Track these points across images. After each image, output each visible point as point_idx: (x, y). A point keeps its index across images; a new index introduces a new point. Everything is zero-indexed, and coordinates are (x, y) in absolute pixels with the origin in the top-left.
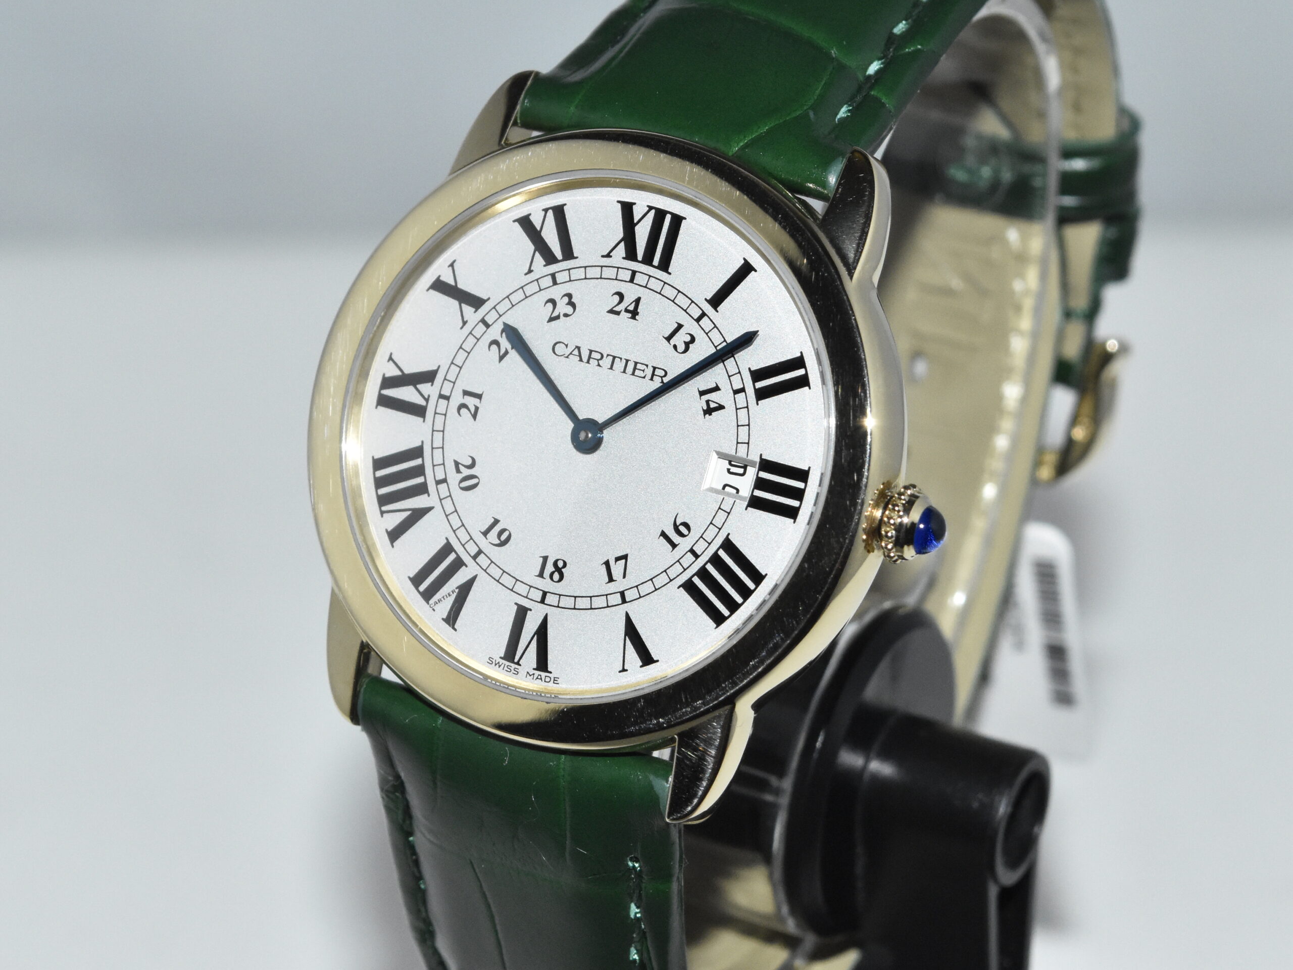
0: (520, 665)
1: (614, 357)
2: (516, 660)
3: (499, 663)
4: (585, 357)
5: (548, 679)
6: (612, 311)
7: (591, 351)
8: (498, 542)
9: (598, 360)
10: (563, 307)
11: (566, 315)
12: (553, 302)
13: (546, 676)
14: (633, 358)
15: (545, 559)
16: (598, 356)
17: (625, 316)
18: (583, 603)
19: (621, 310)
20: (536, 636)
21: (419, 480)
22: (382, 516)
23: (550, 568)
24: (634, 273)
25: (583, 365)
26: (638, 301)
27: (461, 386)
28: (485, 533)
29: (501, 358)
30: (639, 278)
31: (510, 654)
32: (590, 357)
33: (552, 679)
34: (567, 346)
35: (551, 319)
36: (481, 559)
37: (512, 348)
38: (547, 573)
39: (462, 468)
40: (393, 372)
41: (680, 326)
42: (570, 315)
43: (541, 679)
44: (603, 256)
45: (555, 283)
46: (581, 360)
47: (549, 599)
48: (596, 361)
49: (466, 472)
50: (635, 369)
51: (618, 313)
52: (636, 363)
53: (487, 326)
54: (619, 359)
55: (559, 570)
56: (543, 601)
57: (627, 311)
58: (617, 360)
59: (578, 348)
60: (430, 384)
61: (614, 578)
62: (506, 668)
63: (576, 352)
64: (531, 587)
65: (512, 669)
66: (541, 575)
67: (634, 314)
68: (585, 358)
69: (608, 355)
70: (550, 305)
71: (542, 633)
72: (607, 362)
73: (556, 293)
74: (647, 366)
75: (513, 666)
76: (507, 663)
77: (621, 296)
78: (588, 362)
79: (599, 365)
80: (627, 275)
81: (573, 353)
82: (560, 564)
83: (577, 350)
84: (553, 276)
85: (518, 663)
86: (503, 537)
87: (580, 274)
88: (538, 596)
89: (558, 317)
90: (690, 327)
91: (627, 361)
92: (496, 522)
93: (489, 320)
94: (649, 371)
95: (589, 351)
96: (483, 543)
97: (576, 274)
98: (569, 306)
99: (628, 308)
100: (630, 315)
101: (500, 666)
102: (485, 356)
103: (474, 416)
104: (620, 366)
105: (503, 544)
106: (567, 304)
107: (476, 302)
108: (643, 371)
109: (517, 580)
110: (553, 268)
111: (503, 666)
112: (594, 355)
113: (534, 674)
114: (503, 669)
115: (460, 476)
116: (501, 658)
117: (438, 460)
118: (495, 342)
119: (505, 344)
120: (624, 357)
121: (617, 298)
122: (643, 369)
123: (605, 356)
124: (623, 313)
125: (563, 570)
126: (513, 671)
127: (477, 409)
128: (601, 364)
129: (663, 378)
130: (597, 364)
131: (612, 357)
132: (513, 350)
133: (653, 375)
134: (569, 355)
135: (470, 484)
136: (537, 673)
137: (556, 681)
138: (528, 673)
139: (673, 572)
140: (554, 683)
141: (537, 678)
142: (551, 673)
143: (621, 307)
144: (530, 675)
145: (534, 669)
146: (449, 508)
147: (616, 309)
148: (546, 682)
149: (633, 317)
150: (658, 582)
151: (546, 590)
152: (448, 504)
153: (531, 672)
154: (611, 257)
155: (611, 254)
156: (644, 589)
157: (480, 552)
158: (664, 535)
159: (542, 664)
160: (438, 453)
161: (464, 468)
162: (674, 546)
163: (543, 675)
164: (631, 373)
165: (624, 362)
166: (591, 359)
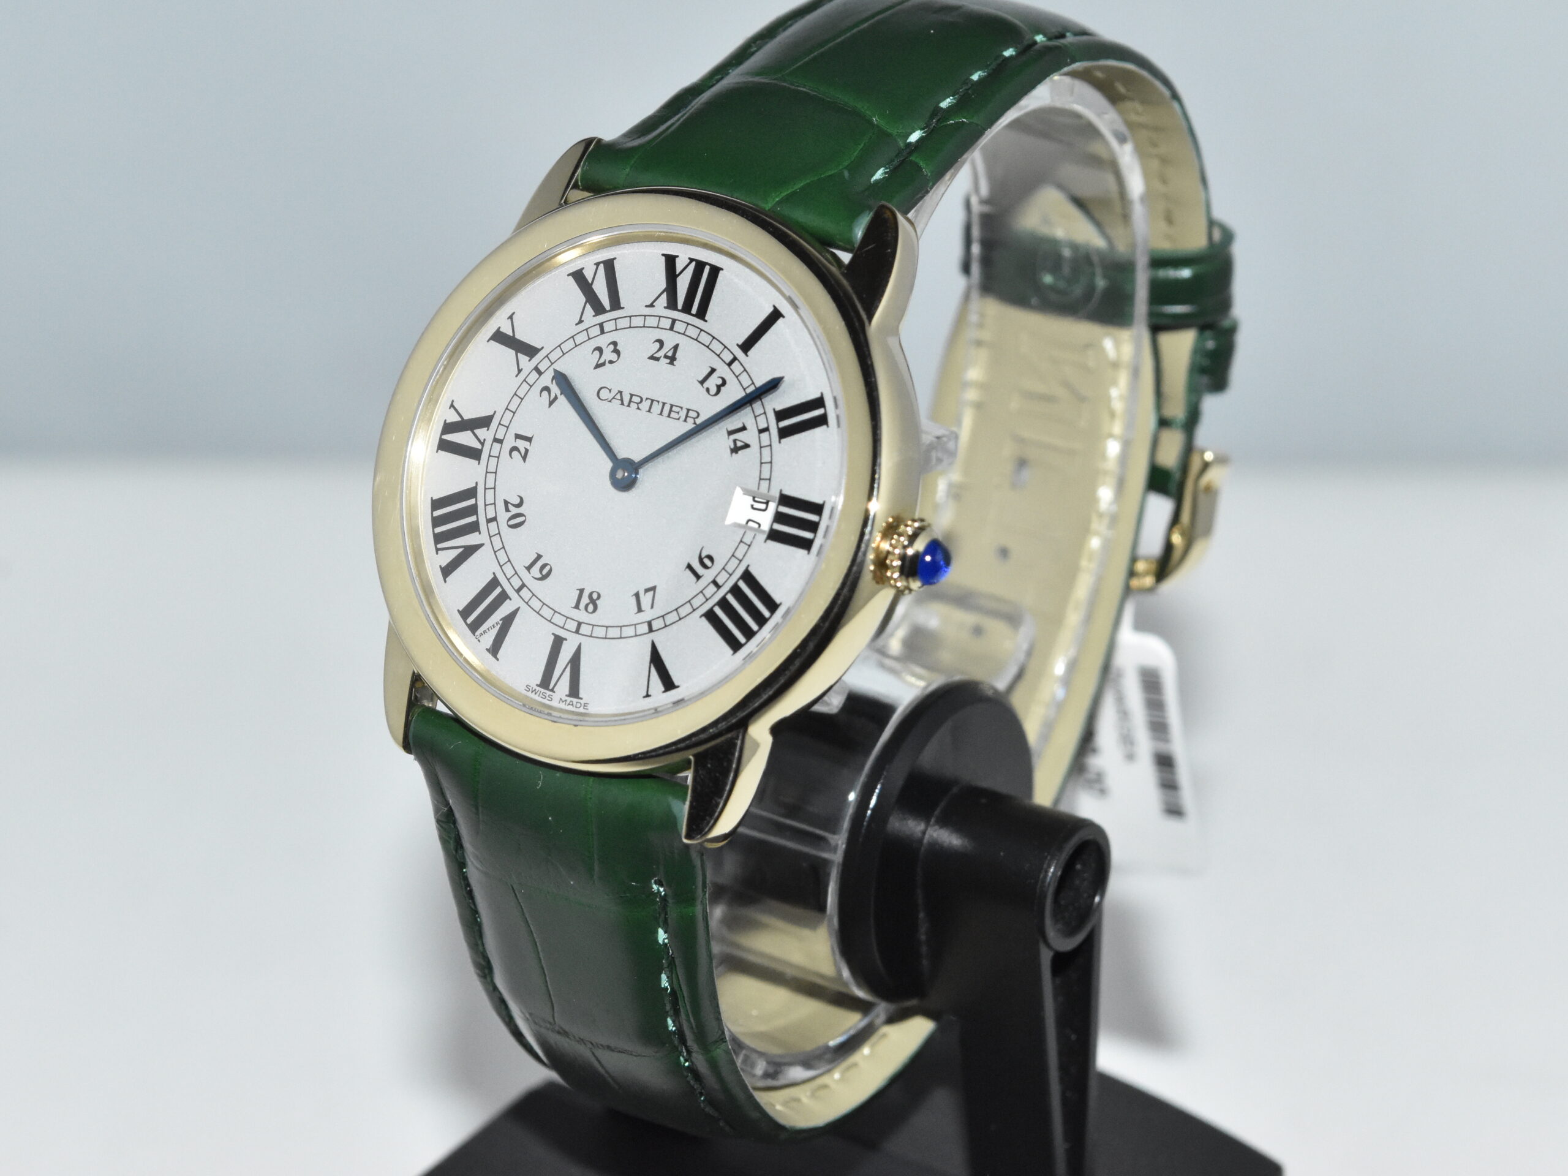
0: (554, 692)
1: (652, 401)
2: (551, 687)
3: (535, 690)
4: (626, 400)
5: (579, 705)
6: (652, 358)
7: (632, 395)
8: (540, 576)
9: (638, 404)
10: (608, 355)
11: (611, 362)
12: (599, 349)
13: (577, 702)
14: (669, 401)
15: (581, 591)
16: (638, 400)
17: (664, 361)
18: (613, 633)
19: (661, 356)
20: (570, 665)
21: (472, 519)
22: (437, 554)
23: (585, 600)
24: (674, 321)
25: (625, 408)
26: (676, 347)
27: (515, 429)
28: (529, 568)
29: (551, 403)
30: (679, 327)
31: (546, 682)
32: (630, 401)
33: (583, 705)
34: (610, 391)
35: (598, 366)
36: (525, 593)
37: (561, 394)
38: (582, 606)
39: (511, 507)
40: (453, 418)
41: (713, 371)
42: (614, 362)
43: (572, 705)
44: (647, 306)
45: (602, 332)
46: (622, 404)
47: (585, 629)
48: (636, 404)
49: (514, 510)
50: (671, 411)
51: (657, 359)
52: (672, 406)
53: (540, 373)
54: (657, 403)
55: (593, 602)
56: (577, 632)
57: (666, 357)
58: (655, 403)
59: (621, 392)
60: (487, 428)
61: (643, 608)
62: (541, 695)
63: (618, 397)
64: (567, 618)
65: (547, 696)
66: (577, 607)
67: (672, 359)
68: (626, 402)
69: (647, 399)
70: (597, 353)
71: (575, 661)
72: (646, 405)
73: (603, 341)
74: (682, 408)
75: (548, 693)
76: (543, 690)
77: (661, 343)
78: (629, 405)
79: (638, 408)
80: (666, 323)
81: (615, 397)
82: (595, 596)
83: (619, 394)
84: (601, 325)
85: (552, 690)
86: (545, 572)
87: (624, 323)
88: (572, 626)
89: (603, 364)
90: (722, 370)
91: (664, 404)
92: (539, 557)
93: (542, 368)
94: (683, 414)
95: (630, 395)
96: (527, 578)
97: (623, 323)
98: (615, 354)
99: (667, 354)
100: (668, 361)
101: (536, 693)
102: (536, 401)
103: (524, 458)
104: (656, 408)
105: (544, 578)
106: (612, 352)
107: (530, 351)
108: (678, 413)
109: (555, 612)
110: (601, 318)
111: (538, 693)
112: (634, 399)
113: (566, 701)
114: (539, 696)
115: (509, 514)
116: (537, 685)
117: (490, 500)
118: (546, 389)
119: (555, 390)
120: (661, 400)
121: (657, 345)
122: (678, 411)
123: (644, 399)
124: (662, 358)
125: (597, 602)
126: (547, 698)
127: (527, 451)
128: (640, 407)
129: (696, 420)
132: (562, 395)
133: (687, 416)
134: (612, 399)
135: (517, 522)
136: (569, 699)
137: (586, 706)
138: (561, 699)
139: (696, 603)
140: (584, 709)
141: (569, 704)
142: (581, 699)
143: (661, 354)
144: (563, 702)
145: (567, 696)
146: (498, 544)
147: (656, 355)
148: (576, 707)
149: (671, 363)
150: (683, 612)
151: (581, 621)
152: (496, 540)
153: (564, 698)
154: (654, 306)
155: (654, 304)
156: (670, 619)
157: (523, 586)
158: (689, 567)
159: (574, 691)
160: (490, 493)
161: (512, 507)
162: (698, 577)
163: (575, 700)
164: (667, 415)
165: (661, 405)
166: (632, 403)
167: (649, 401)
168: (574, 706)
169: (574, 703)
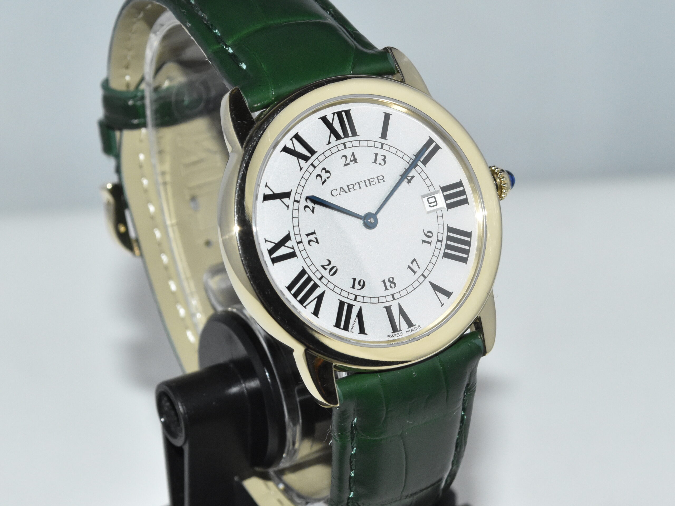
0: (402, 330)
1: (359, 183)
2: (399, 330)
3: (392, 335)
4: (346, 189)
5: (416, 328)
6: (345, 165)
8: (359, 288)
9: (353, 188)
10: (325, 175)
12: (319, 175)
13: (414, 328)
14: (366, 179)
15: (384, 281)
16: (352, 186)
17: (352, 163)
18: (410, 289)
19: (349, 162)
20: (400, 315)
21: (312, 283)
22: (305, 309)
23: (387, 284)
24: (345, 144)
25: (348, 193)
26: (354, 154)
27: (304, 233)
28: (353, 287)
29: (313, 211)
30: (348, 145)
31: (395, 329)
32: (349, 189)
33: (418, 327)
35: (323, 183)
36: (358, 298)
37: (315, 205)
38: (388, 287)
40: (270, 246)
41: (376, 154)
42: (329, 177)
44: (327, 144)
45: (315, 167)
47: (397, 296)
48: (353, 189)
49: (329, 267)
50: (370, 182)
51: (348, 164)
52: (369, 180)
53: (298, 202)
54: (361, 183)
55: (392, 282)
56: (394, 299)
57: (351, 161)
60: (290, 240)
61: (416, 271)
62: (397, 336)
64: (385, 296)
65: (400, 334)
66: (386, 289)
67: (355, 160)
68: (347, 190)
69: (356, 183)
70: (319, 178)
71: (402, 312)
72: (357, 187)
73: (318, 171)
74: (374, 178)
75: (399, 332)
76: (396, 333)
77: (345, 156)
78: (349, 191)
80: (342, 147)
82: (391, 280)
84: (312, 165)
86: (362, 284)
87: (322, 157)
88: (390, 298)
89: (325, 180)
90: (380, 152)
91: (365, 181)
92: (354, 280)
93: (297, 199)
95: (347, 187)
96: (355, 292)
98: (327, 173)
99: (351, 160)
100: (354, 162)
102: (305, 215)
103: (318, 242)
104: (362, 185)
105: (363, 287)
106: (325, 173)
107: (287, 195)
108: (374, 181)
109: (379, 297)
110: (310, 162)
111: (395, 335)
112: (350, 187)
113: (409, 330)
115: (327, 271)
116: (392, 333)
117: (314, 270)
118: (306, 207)
119: (310, 204)
120: (362, 180)
122: (373, 181)
123: (354, 184)
124: (350, 163)
125: (394, 281)
127: (315, 239)
130: (353, 190)
131: (358, 183)
135: (334, 271)
136: (410, 329)
137: (420, 327)
138: (406, 331)
139: (436, 254)
140: (419, 328)
141: (412, 331)
142: (415, 325)
143: (348, 161)
144: (408, 332)
145: (408, 328)
146: (332, 287)
147: (346, 163)
148: (416, 330)
149: (356, 162)
150: (433, 261)
151: (392, 294)
152: (330, 285)
153: (408, 330)
154: (331, 143)
155: (330, 142)
156: (430, 267)
157: (356, 296)
158: (423, 241)
159: (410, 324)
160: (312, 267)
161: (327, 266)
162: (430, 243)
163: (413, 328)
164: (369, 185)
165: (363, 182)
166: (350, 189)
167: (357, 184)
168: (415, 330)
169: (414, 329)
